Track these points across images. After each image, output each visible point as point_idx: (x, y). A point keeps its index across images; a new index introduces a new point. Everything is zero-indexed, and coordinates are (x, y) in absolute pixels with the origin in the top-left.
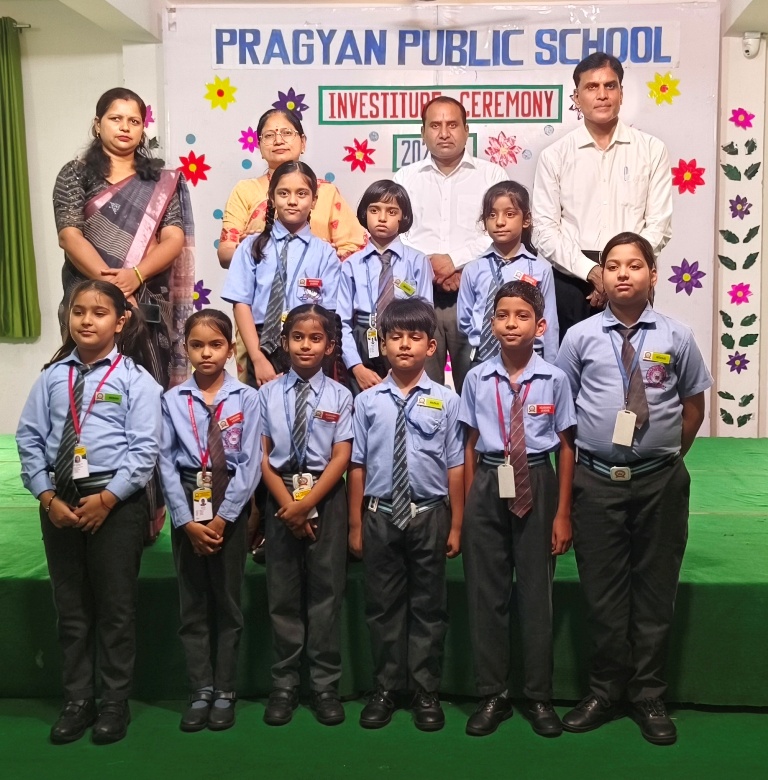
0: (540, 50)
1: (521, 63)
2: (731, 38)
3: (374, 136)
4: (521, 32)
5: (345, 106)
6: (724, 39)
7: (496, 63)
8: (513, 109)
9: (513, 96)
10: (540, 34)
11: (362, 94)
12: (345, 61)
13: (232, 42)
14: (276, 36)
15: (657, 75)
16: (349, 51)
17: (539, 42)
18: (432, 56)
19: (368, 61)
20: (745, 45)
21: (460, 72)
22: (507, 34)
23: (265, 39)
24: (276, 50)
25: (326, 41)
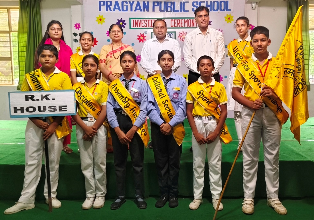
0: (194, 7)
1: (188, 11)
2: (248, 4)
3: (146, 32)
4: (188, 2)
5: (137, 23)
6: (246, 4)
7: (181, 11)
8: (186, 24)
9: (186, 21)
10: (193, 3)
11: (142, 20)
12: (137, 10)
13: (104, 5)
14: (117, 3)
15: (227, 15)
16: (138, 8)
17: (193, 5)
18: (162, 9)
19: (144, 10)
20: (252, 6)
21: (171, 14)
22: (184, 3)
23: (113, 4)
24: (117, 7)
25: (132, 5)
